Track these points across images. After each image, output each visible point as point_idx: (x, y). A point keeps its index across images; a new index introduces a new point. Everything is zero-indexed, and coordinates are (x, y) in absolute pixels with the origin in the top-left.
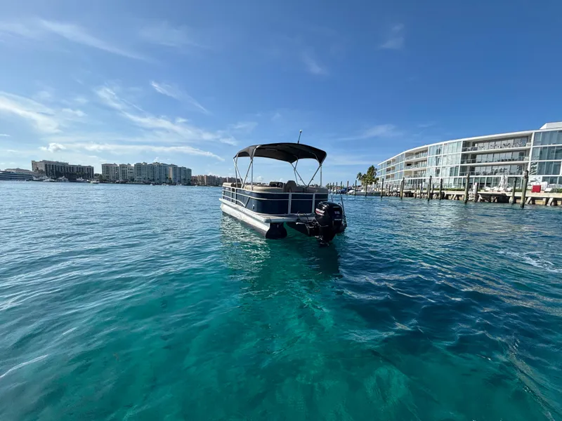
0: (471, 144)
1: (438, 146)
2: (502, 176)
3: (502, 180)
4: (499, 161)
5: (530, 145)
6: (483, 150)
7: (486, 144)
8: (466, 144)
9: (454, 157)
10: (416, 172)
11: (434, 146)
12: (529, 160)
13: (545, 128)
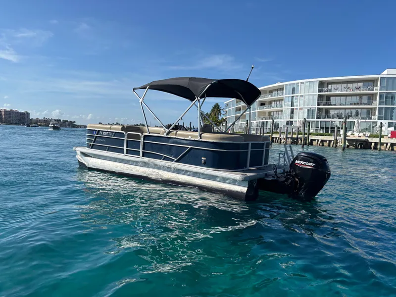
0: (326, 85)
1: (294, 84)
2: (356, 120)
3: (356, 125)
4: (351, 104)
5: (377, 90)
6: (337, 92)
7: (339, 86)
8: (321, 84)
9: (311, 97)
10: (270, 113)
11: (290, 84)
12: (376, 104)
13: (386, 73)
